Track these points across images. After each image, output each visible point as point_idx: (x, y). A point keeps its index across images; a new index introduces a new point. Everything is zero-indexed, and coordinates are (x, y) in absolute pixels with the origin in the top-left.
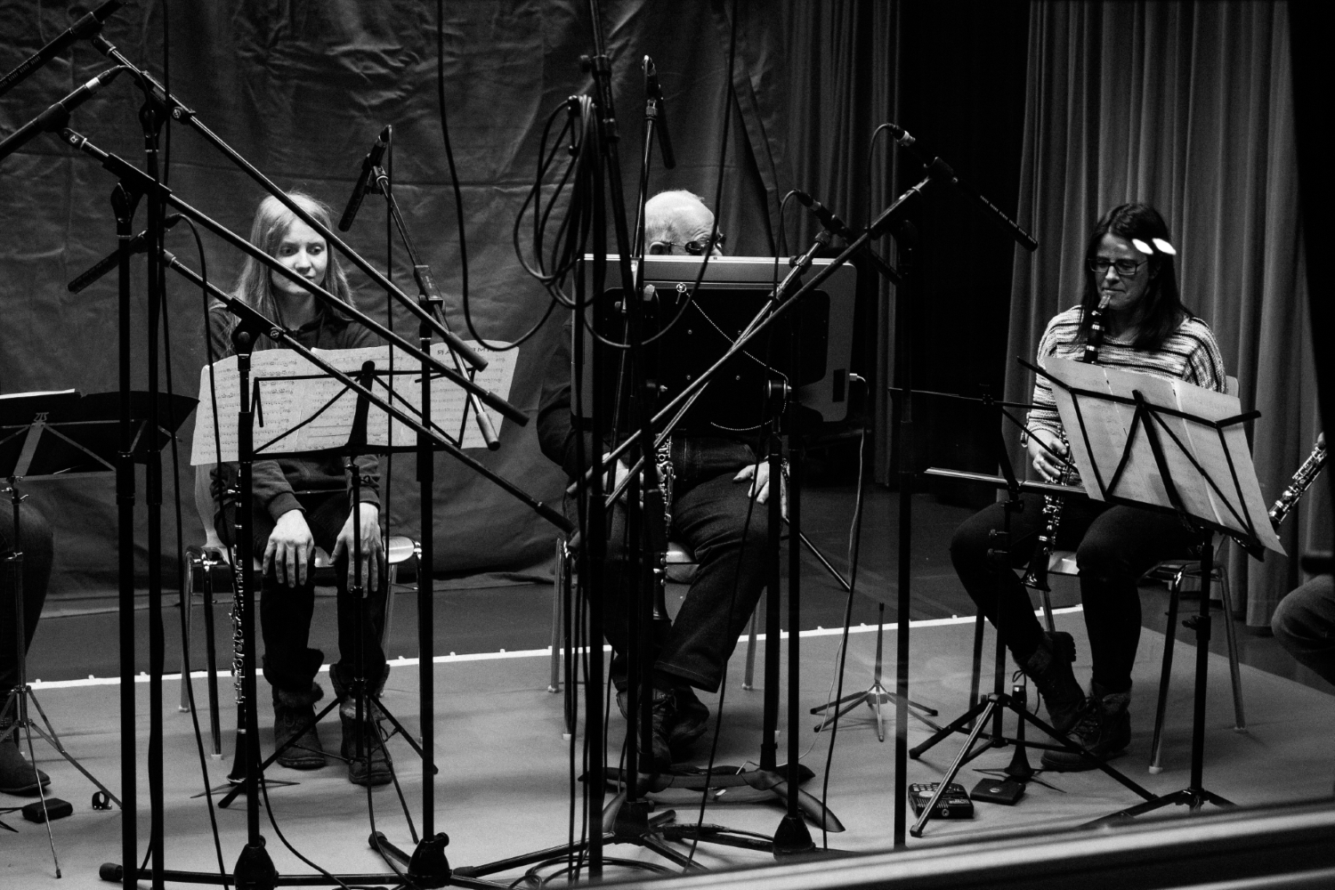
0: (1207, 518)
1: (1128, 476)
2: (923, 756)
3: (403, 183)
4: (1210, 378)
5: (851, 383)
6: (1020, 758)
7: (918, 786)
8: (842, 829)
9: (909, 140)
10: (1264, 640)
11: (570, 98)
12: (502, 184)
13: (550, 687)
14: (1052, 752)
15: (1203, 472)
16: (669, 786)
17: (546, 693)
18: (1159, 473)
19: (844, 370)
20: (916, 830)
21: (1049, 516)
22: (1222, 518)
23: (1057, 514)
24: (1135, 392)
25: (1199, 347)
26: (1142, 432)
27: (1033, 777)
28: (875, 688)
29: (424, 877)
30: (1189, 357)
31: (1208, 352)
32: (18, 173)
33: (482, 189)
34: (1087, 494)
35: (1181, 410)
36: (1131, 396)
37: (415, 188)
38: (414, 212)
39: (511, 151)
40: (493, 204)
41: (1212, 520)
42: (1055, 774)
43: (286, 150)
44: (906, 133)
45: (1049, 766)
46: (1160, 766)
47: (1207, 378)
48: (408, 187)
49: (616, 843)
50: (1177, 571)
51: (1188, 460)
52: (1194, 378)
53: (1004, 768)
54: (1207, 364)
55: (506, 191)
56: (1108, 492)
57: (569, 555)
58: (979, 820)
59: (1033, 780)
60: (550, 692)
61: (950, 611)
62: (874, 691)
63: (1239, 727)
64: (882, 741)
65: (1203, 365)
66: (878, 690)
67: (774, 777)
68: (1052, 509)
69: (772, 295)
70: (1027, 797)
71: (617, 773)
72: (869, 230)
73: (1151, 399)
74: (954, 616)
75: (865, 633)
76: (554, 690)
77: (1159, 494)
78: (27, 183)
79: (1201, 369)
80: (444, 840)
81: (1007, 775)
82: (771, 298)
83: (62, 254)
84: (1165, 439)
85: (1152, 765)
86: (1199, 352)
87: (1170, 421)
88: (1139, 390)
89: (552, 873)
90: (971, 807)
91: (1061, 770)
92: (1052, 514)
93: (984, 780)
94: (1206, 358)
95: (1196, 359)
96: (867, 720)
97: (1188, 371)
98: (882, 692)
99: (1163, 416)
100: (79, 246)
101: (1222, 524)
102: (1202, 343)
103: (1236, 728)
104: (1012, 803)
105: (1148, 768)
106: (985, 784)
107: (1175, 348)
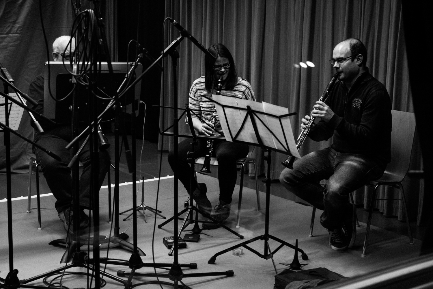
0: (272, 147)
1: (242, 133)
2: (162, 227)
4: (251, 98)
5: (140, 104)
6: (196, 226)
7: (166, 238)
8: (145, 255)
9: (175, 23)
10: (253, 180)
11: (85, 10)
13: (27, 211)
14: (206, 223)
15: (271, 132)
16: (84, 245)
17: (26, 213)
18: (255, 133)
19: (138, 100)
20: (170, 253)
21: (209, 148)
22: (277, 146)
23: (212, 147)
24: (248, 106)
25: (247, 89)
26: (249, 119)
27: (201, 232)
28: (142, 205)
29: (11, 285)
30: (244, 92)
31: (250, 91)
34: (226, 140)
35: (265, 112)
36: (246, 108)
41: (273, 147)
42: (207, 230)
44: (175, 20)
45: (205, 228)
46: (239, 225)
47: (250, 98)
49: (74, 267)
50: (243, 162)
51: (265, 128)
52: (246, 98)
53: (191, 229)
54: (250, 94)
56: (234, 139)
57: (37, 166)
58: (188, 248)
59: (201, 233)
60: (27, 213)
61: (153, 176)
62: (142, 206)
63: (259, 211)
64: (147, 223)
65: (249, 94)
66: (143, 206)
67: (119, 239)
68: (210, 146)
69: (126, 76)
70: (201, 240)
71: (65, 241)
72: (163, 54)
73: (253, 108)
74: (155, 178)
75: (127, 185)
76: (29, 212)
77: (253, 139)
79: (248, 96)
80: (17, 271)
81: (193, 232)
82: (126, 77)
84: (258, 122)
85: (237, 225)
86: (247, 91)
87: (261, 116)
88: (249, 105)
89: (53, 279)
90: (186, 244)
91: (209, 229)
92: (210, 148)
93: (186, 235)
94: (249, 92)
95: (246, 93)
96: (139, 216)
97: (244, 97)
98: (144, 206)
99: (257, 114)
101: (277, 148)
102: (247, 87)
103: (258, 211)
104: (197, 242)
105: (236, 227)
106: (187, 236)
107: (238, 89)
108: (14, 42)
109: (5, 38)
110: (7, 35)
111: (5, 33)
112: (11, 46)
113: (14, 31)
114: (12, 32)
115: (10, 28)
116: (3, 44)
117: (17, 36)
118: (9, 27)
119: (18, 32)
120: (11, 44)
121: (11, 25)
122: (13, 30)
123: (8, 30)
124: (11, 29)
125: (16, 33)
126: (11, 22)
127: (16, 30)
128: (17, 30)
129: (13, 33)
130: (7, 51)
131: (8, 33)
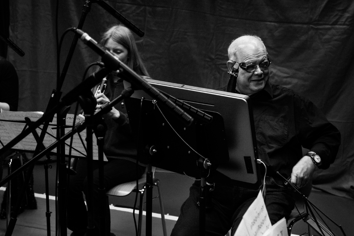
3: (271, 22)
12: (314, 24)
32: (128, 12)
33: (305, 26)
37: (276, 24)
38: (275, 34)
39: (319, 11)
40: (310, 33)
43: (224, 6)
48: (273, 23)
55: (316, 27)
78: (131, 15)
83: (142, 42)
100: (149, 40)
108: (340, 35)
109: (329, 29)
110: (333, 26)
111: (331, 23)
112: (336, 40)
113: (342, 22)
114: (339, 23)
115: (337, 17)
116: (327, 37)
117: (344, 28)
118: (337, 15)
119: (347, 23)
120: (335, 38)
121: (340, 14)
122: (341, 20)
123: (334, 20)
124: (339, 19)
125: (344, 25)
126: (339, 11)
127: (344, 20)
128: (346, 21)
129: (340, 25)
130: (330, 46)
131: (335, 23)
